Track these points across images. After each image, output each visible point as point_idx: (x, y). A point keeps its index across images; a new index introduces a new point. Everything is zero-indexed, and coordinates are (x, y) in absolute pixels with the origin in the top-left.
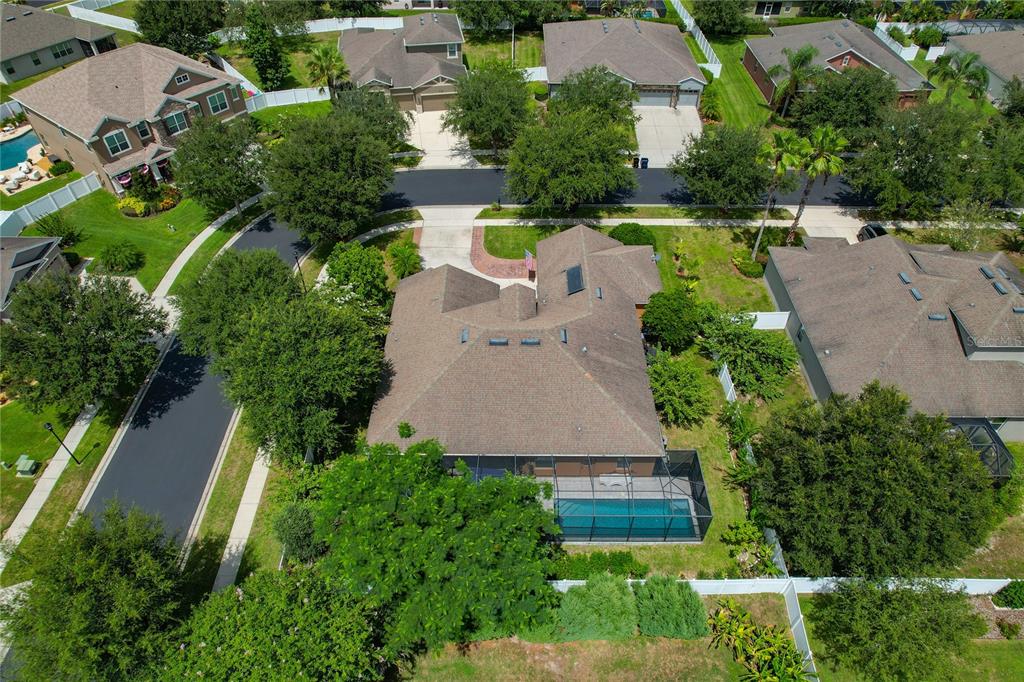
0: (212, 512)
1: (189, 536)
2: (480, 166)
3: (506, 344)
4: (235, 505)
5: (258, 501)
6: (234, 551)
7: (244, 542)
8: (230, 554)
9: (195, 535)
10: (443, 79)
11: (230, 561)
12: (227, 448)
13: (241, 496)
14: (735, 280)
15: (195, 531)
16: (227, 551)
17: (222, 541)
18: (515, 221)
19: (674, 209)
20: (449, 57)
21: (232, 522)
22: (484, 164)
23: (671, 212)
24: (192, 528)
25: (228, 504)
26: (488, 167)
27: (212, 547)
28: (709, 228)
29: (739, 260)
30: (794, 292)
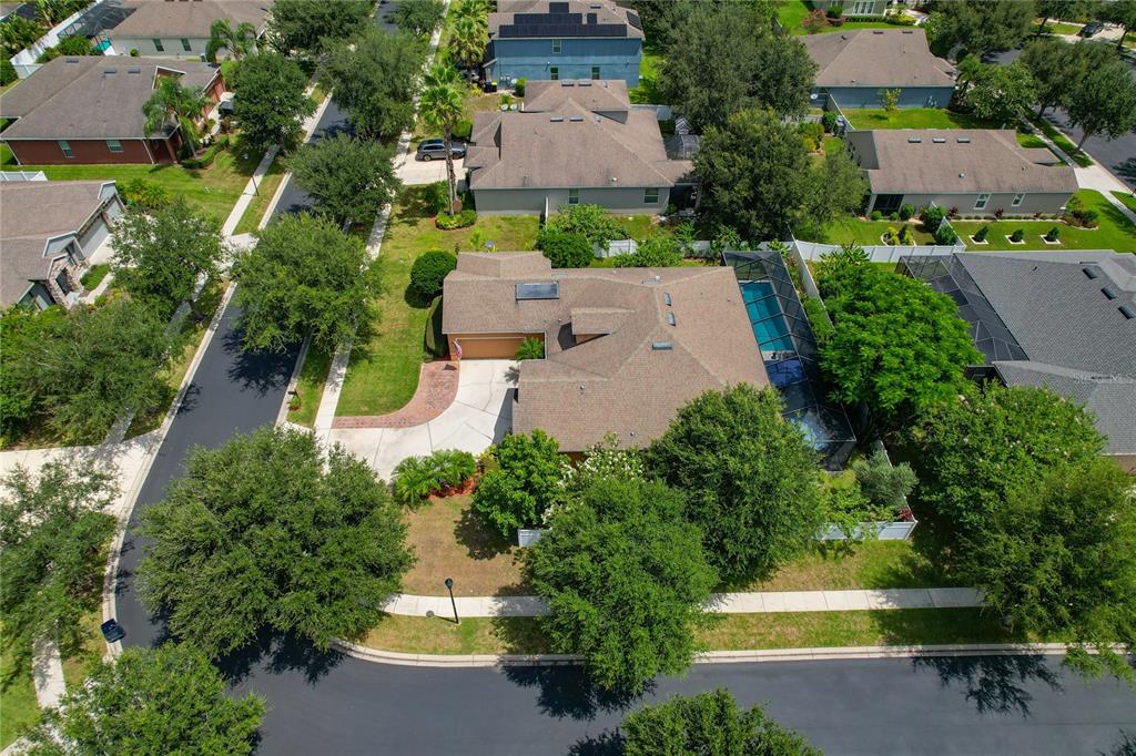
0: (851, 638)
1: (883, 655)
2: (161, 432)
4: (832, 616)
5: (820, 593)
6: (883, 599)
7: (870, 592)
8: (887, 602)
11: (895, 600)
12: (760, 652)
13: (819, 612)
15: (875, 651)
16: (885, 607)
17: (877, 614)
18: (329, 387)
21: (853, 612)
22: (157, 426)
24: (872, 656)
25: (832, 627)
26: (167, 422)
27: (893, 626)
28: (388, 237)
29: (453, 222)
30: (536, 182)
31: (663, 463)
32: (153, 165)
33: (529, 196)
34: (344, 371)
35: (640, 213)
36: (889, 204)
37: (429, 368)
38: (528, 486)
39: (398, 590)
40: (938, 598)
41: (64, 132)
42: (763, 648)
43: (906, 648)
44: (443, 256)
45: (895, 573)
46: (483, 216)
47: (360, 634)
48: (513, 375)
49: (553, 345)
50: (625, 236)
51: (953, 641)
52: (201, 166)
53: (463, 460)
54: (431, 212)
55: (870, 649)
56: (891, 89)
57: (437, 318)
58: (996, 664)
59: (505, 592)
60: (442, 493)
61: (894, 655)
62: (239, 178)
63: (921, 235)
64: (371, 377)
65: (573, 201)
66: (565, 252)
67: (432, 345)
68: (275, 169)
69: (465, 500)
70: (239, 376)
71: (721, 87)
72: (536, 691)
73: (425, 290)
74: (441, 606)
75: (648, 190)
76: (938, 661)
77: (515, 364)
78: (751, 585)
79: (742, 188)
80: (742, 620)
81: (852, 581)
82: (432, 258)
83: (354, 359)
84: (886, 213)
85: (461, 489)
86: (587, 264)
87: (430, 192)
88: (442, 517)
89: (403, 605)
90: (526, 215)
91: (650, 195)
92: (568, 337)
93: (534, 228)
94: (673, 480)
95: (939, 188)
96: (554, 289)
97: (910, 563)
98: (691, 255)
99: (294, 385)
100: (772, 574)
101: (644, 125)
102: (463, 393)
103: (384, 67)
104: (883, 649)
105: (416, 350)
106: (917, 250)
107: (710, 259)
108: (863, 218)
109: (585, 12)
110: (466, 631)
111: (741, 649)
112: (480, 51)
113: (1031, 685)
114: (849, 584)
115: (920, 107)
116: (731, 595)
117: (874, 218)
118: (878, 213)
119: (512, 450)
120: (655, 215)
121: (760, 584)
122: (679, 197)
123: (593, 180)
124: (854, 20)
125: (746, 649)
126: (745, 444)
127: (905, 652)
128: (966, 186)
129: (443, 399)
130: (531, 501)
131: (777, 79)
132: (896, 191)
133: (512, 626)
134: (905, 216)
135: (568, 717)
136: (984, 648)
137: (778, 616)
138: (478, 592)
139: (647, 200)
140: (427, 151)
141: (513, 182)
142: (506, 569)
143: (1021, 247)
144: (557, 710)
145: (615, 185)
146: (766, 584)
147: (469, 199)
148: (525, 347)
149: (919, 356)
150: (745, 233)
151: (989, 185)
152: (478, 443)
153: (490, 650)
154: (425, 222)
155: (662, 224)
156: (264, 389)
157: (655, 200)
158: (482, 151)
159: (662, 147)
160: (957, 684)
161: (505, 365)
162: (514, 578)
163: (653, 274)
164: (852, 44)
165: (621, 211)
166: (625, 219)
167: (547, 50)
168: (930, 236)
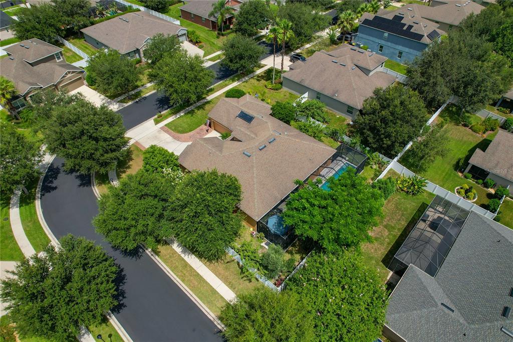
0: (209, 303)
1: (212, 319)
2: (126, 105)
3: (265, 146)
4: (214, 292)
5: (221, 282)
9: (214, 316)
10: (69, 72)
12: (178, 279)
13: (211, 286)
14: (275, 94)
15: (212, 315)
18: (173, 117)
19: (226, 81)
20: (58, 61)
21: (222, 297)
22: (127, 103)
23: (227, 82)
24: (208, 316)
25: (209, 295)
26: (130, 103)
28: (246, 82)
29: (270, 86)
30: (306, 84)
32: (211, 30)
34: (182, 114)
35: (343, 116)
36: (479, 174)
37: (203, 127)
41: (193, 11)
42: (179, 279)
43: (223, 326)
46: (284, 89)
52: (223, 35)
55: (211, 313)
61: (215, 323)
63: (484, 199)
70: (158, 101)
75: (349, 107)
78: (203, 259)
80: (186, 265)
81: (236, 289)
83: (189, 113)
84: (476, 178)
86: (287, 120)
90: (299, 96)
91: (350, 110)
99: (167, 111)
100: (213, 262)
104: (216, 318)
106: (469, 204)
108: (460, 174)
109: (408, 23)
111: (174, 272)
114: (234, 289)
116: (193, 256)
117: (466, 177)
118: (470, 175)
120: (348, 120)
121: (206, 261)
123: (328, 92)
125: (175, 274)
127: (221, 326)
132: (485, 167)
134: (485, 185)
137: (197, 275)
139: (348, 111)
140: (293, 58)
141: (297, 80)
145: (335, 98)
146: (208, 263)
154: (263, 82)
155: (349, 124)
157: (352, 113)
165: (335, 112)
166: (335, 116)
167: (381, 37)
168: (486, 201)
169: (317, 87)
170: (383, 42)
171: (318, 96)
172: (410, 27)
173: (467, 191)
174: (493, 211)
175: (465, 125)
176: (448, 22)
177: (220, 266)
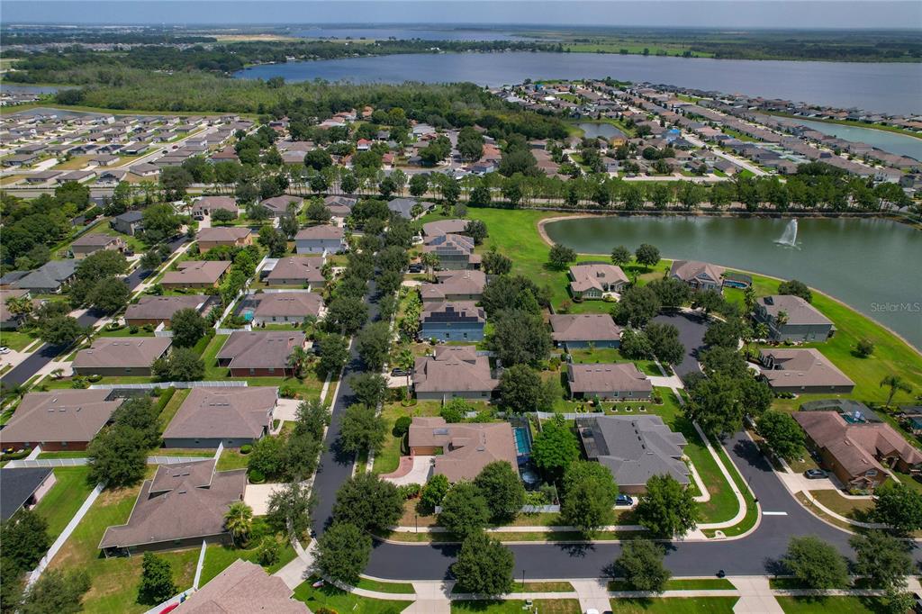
0: (536, 539)
1: (546, 543)
2: (312, 479)
6: (548, 529)
7: (545, 527)
11: (552, 529)
15: (544, 542)
16: (549, 531)
17: (545, 533)
21: (539, 532)
24: (543, 544)
25: (532, 536)
26: (314, 476)
27: (549, 536)
29: (408, 404)
30: (441, 389)
31: (478, 483)
32: (285, 377)
33: (437, 394)
34: (373, 459)
35: (480, 400)
36: (579, 396)
37: (402, 459)
38: (439, 490)
39: (397, 525)
40: (566, 529)
41: (252, 365)
44: (407, 418)
45: (553, 522)
46: (419, 401)
47: (387, 537)
48: (433, 461)
49: (446, 450)
50: (473, 410)
51: (568, 540)
52: (304, 378)
53: (417, 486)
54: (399, 399)
56: (591, 342)
57: (406, 441)
58: (579, 546)
59: (431, 526)
60: (410, 497)
61: (549, 544)
62: (320, 383)
63: (591, 408)
64: (383, 461)
65: (454, 396)
66: (451, 417)
67: (404, 450)
68: (334, 379)
69: (418, 500)
70: (336, 461)
71: (512, 349)
72: (441, 551)
73: (402, 430)
74: (413, 530)
75: (483, 392)
76: (562, 545)
77: (433, 457)
79: (513, 394)
82: (403, 419)
83: (376, 456)
84: (579, 399)
85: (416, 497)
86: (459, 421)
87: (399, 391)
88: (410, 506)
89: (400, 529)
90: (436, 401)
91: (484, 394)
92: (451, 447)
93: (439, 406)
94: (480, 487)
95: (598, 390)
96: (447, 431)
97: (559, 519)
98: (499, 417)
99: (356, 464)
101: (483, 366)
102: (415, 467)
103: (380, 341)
105: (397, 451)
106: (588, 414)
107: (505, 419)
108: (569, 401)
109: (460, 311)
110: (420, 536)
112: (416, 328)
113: (588, 551)
114: (539, 525)
115: (607, 348)
117: (574, 401)
118: (576, 399)
119: (435, 480)
120: (487, 402)
122: (495, 394)
123: (462, 388)
124: (588, 300)
126: (499, 476)
127: (553, 543)
128: (608, 389)
129: (408, 469)
130: (439, 494)
131: (536, 345)
132: (580, 391)
133: (432, 534)
134: (586, 400)
135: (450, 557)
136: (577, 542)
137: (515, 533)
138: (423, 526)
139: (483, 396)
140: (396, 373)
141: (432, 389)
142: (432, 519)
143: (617, 414)
144: (447, 556)
145: (471, 390)
147: (414, 395)
148: (435, 451)
149: (555, 453)
150: (516, 409)
151: (617, 388)
152: (422, 482)
153: (427, 541)
154: (396, 403)
155: (489, 405)
156: (346, 465)
157: (486, 396)
158: (420, 376)
159: (489, 373)
160: (566, 551)
161: (430, 457)
162: (434, 522)
163: (481, 425)
164: (576, 321)
165: (472, 400)
166: (474, 403)
167: (444, 327)
168: (594, 409)
169: (452, 389)
170: (448, 331)
171: (454, 394)
172: (463, 314)
173: (582, 409)
174: (601, 411)
175: (545, 369)
176: (468, 293)
177: (518, 521)
